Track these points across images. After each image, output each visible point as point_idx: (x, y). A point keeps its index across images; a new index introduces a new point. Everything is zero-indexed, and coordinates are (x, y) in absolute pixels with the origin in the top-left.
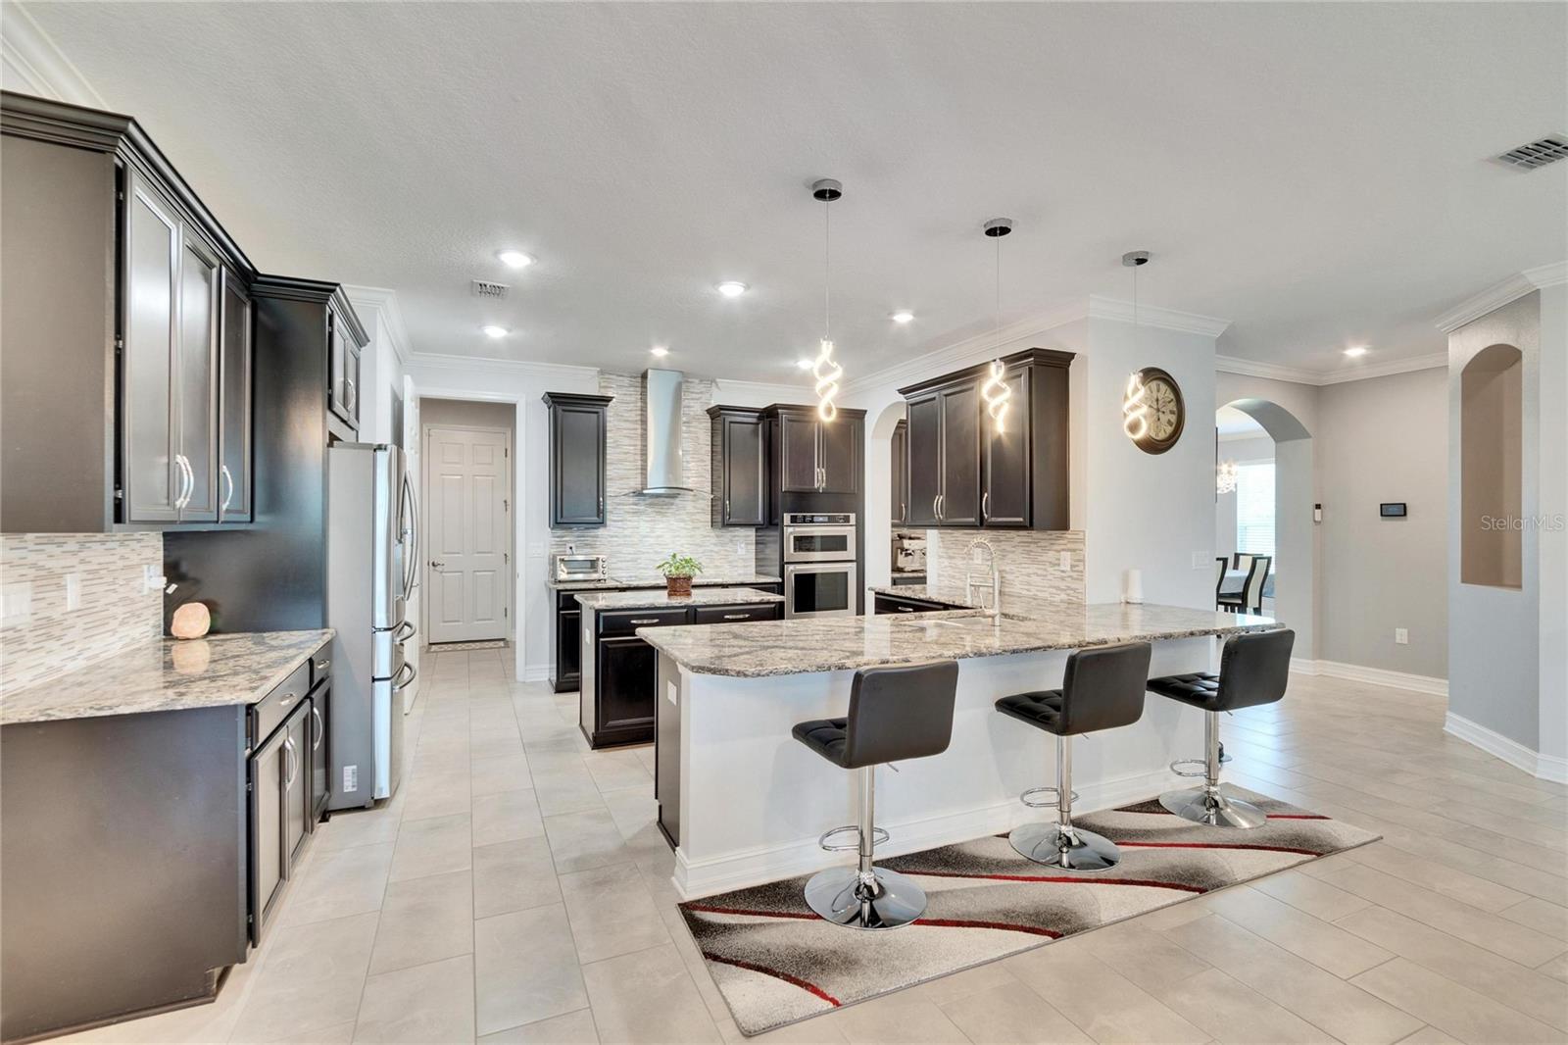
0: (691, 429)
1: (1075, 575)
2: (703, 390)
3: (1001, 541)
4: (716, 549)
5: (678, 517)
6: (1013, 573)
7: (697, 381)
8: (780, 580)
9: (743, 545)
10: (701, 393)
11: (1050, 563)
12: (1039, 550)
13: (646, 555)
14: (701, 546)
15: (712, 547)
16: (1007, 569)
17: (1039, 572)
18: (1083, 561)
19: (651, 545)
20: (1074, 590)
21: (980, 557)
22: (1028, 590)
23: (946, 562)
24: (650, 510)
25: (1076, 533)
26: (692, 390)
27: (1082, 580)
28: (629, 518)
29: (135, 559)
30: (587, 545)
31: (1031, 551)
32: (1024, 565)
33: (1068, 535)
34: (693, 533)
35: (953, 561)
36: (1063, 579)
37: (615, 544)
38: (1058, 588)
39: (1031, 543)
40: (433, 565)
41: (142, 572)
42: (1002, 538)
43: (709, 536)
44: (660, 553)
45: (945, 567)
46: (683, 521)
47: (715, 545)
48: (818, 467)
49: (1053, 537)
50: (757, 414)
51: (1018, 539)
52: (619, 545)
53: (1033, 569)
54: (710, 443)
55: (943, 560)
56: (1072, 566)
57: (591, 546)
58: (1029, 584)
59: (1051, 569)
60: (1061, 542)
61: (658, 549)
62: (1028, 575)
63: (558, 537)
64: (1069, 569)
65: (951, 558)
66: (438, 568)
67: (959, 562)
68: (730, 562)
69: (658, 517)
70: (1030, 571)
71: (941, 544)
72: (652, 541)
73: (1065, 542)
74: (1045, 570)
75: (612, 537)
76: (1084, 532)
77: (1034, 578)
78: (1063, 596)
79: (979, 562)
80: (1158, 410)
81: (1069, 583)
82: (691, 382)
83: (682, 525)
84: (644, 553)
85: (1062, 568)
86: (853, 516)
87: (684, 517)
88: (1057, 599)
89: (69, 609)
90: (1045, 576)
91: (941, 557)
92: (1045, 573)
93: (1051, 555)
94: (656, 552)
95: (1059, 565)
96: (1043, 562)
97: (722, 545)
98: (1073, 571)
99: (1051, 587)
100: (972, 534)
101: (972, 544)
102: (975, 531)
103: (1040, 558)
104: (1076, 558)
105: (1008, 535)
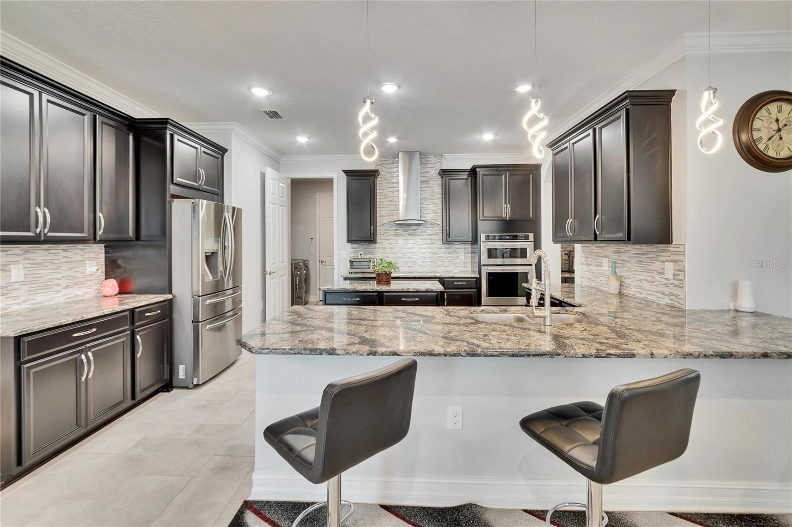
0: (430, 185)
1: (676, 283)
2: (437, 161)
3: (621, 253)
4: (445, 256)
5: (422, 237)
6: (630, 278)
7: (432, 157)
8: (478, 276)
9: (462, 254)
10: (435, 163)
11: (657, 271)
12: (649, 260)
13: (403, 259)
14: (437, 254)
15: (443, 255)
16: (625, 275)
17: (649, 278)
18: (683, 271)
19: (406, 253)
20: (676, 296)
22: (641, 293)
23: (586, 268)
24: (405, 233)
25: (678, 246)
26: (429, 162)
27: (682, 287)
28: (392, 237)
29: (78, 258)
30: (369, 253)
31: (643, 261)
32: (637, 273)
33: (671, 248)
34: (431, 246)
35: (590, 267)
36: (667, 285)
37: (386, 252)
38: (663, 293)
39: (642, 254)
40: (322, 262)
41: (86, 264)
42: (622, 250)
43: (441, 248)
44: (412, 258)
45: (585, 271)
46: (425, 239)
47: (445, 253)
48: (506, 203)
49: (660, 249)
50: (467, 173)
51: (633, 251)
52: (388, 253)
53: (644, 276)
54: (441, 193)
55: (583, 266)
56: (674, 275)
57: (372, 254)
58: (641, 288)
59: (657, 277)
60: (665, 254)
61: (410, 255)
62: (641, 281)
63: (354, 248)
64: (672, 277)
65: (588, 265)
66: (323, 263)
67: (593, 268)
68: (454, 264)
69: (410, 237)
70: (640, 277)
71: (583, 255)
72: (406, 251)
73: (668, 254)
74: (653, 277)
75: (383, 248)
76: (684, 245)
77: (645, 283)
78: (667, 301)
80: (779, 130)
81: (671, 289)
82: (429, 158)
83: (424, 241)
84: (401, 258)
85: (666, 276)
86: (531, 236)
87: (425, 237)
88: (663, 302)
89: (13, 281)
90: (653, 282)
91: (583, 264)
92: (654, 280)
93: (657, 265)
94: (409, 257)
95: (663, 274)
96: (649, 271)
97: (449, 253)
98: (675, 280)
99: (657, 292)
100: (602, 247)
101: (602, 255)
102: (604, 245)
103: (649, 267)
104: (677, 268)
105: (626, 248)
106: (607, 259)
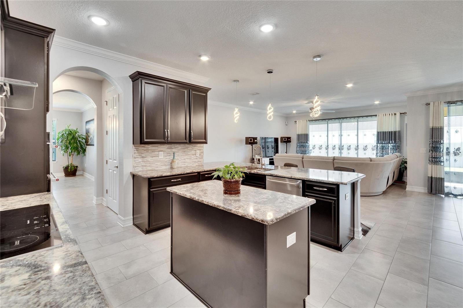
1: (200, 157)
3: (172, 148)
11: (192, 154)
12: (188, 150)
17: (189, 158)
18: (203, 153)
20: (200, 161)
21: (163, 155)
22: (185, 165)
23: (140, 160)
27: (203, 158)
31: (186, 151)
32: (182, 156)
33: (198, 145)
35: (145, 159)
36: (196, 159)
38: (195, 162)
39: (185, 148)
42: (173, 147)
49: (194, 146)
51: (180, 147)
53: (186, 157)
56: (200, 154)
58: (185, 162)
59: (193, 156)
60: (195, 147)
62: (184, 159)
64: (199, 155)
65: (143, 157)
70: (185, 158)
71: (136, 152)
73: (197, 147)
74: (190, 157)
77: (187, 160)
78: (197, 164)
79: (162, 157)
81: (199, 160)
85: (197, 155)
88: (195, 165)
90: (191, 159)
91: (135, 158)
92: (191, 158)
93: (193, 152)
95: (195, 155)
96: (189, 155)
98: (200, 156)
99: (192, 162)
100: (158, 146)
101: (158, 150)
102: (159, 145)
103: (189, 153)
104: (201, 152)
105: (176, 146)
106: (163, 152)
